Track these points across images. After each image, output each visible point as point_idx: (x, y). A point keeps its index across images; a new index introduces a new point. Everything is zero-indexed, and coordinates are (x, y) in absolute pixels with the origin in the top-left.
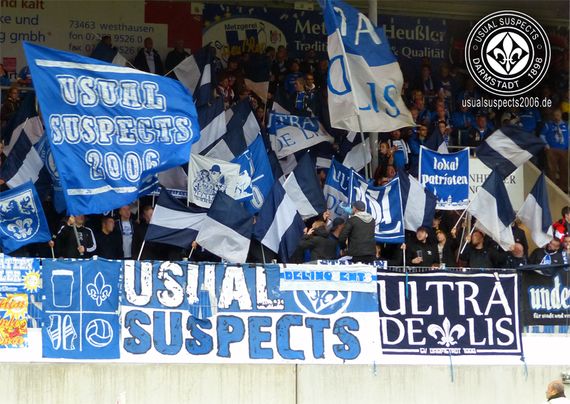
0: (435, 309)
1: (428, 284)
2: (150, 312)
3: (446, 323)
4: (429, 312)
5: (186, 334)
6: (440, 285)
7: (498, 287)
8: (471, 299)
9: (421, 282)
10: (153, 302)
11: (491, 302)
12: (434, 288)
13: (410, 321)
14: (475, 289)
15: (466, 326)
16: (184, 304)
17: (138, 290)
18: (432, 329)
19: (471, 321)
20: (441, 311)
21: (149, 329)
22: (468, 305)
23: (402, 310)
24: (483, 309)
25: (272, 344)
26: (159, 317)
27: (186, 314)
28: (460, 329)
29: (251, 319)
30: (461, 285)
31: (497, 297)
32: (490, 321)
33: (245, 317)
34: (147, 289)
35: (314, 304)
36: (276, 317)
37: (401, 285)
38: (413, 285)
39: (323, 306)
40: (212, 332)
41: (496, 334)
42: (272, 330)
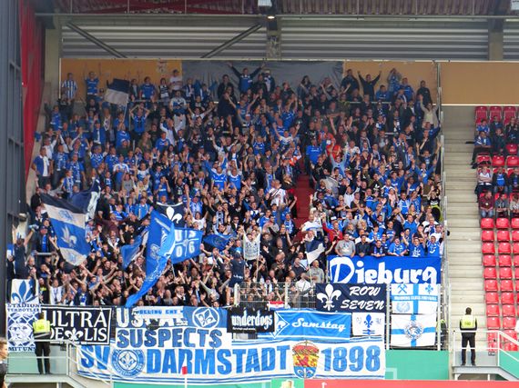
0: (69, 324)
1: (67, 313)
2: (128, 330)
3: (74, 330)
4: (66, 325)
5: (144, 338)
6: (72, 313)
7: (102, 314)
8: (88, 320)
9: (64, 311)
10: (130, 326)
11: (98, 321)
12: (69, 315)
13: (57, 329)
14: (90, 315)
15: (84, 332)
16: (144, 326)
17: (123, 321)
18: (67, 333)
19: (87, 330)
20: (72, 325)
21: (128, 337)
22: (86, 322)
23: (54, 324)
24: (93, 324)
25: (182, 341)
26: (132, 332)
27: (144, 330)
28: (81, 333)
29: (174, 330)
30: (83, 313)
31: (101, 319)
32: (96, 330)
33: (171, 329)
34: (127, 320)
35: (202, 323)
36: (184, 328)
37: (54, 312)
38: (60, 313)
39: (206, 324)
40: (156, 337)
41: (98, 335)
42: (182, 334)
